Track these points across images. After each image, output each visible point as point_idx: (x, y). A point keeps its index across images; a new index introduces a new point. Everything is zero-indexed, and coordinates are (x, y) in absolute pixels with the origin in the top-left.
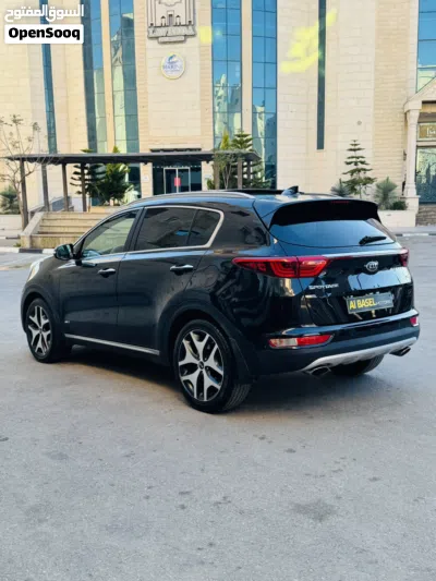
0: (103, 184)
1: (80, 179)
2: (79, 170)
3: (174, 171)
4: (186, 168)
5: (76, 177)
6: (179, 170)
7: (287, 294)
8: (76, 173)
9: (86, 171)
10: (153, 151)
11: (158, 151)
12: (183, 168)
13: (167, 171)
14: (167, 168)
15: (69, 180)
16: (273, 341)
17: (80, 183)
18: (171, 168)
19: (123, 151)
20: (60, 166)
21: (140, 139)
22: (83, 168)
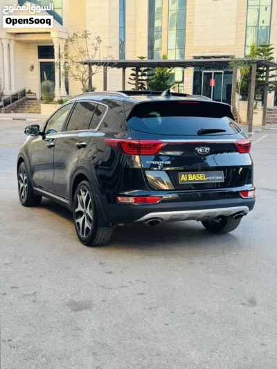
0: (153, 83)
1: (135, 79)
2: (134, 72)
3: (211, 73)
4: (221, 71)
5: (132, 77)
6: (215, 73)
7: (136, 167)
8: (132, 75)
9: (140, 73)
10: (195, 58)
11: (199, 58)
12: (218, 71)
13: (205, 74)
14: (205, 71)
15: (127, 80)
16: (119, 198)
17: (134, 82)
18: (208, 71)
20: (121, 69)
21: (186, 48)
22: (138, 70)
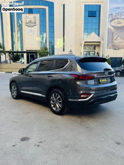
0: (15, 57)
2: (9, 54)
4: (34, 54)
10: (27, 50)
14: (30, 54)
17: (9, 57)
19: (20, 50)
21: (24, 48)
